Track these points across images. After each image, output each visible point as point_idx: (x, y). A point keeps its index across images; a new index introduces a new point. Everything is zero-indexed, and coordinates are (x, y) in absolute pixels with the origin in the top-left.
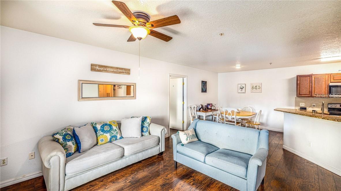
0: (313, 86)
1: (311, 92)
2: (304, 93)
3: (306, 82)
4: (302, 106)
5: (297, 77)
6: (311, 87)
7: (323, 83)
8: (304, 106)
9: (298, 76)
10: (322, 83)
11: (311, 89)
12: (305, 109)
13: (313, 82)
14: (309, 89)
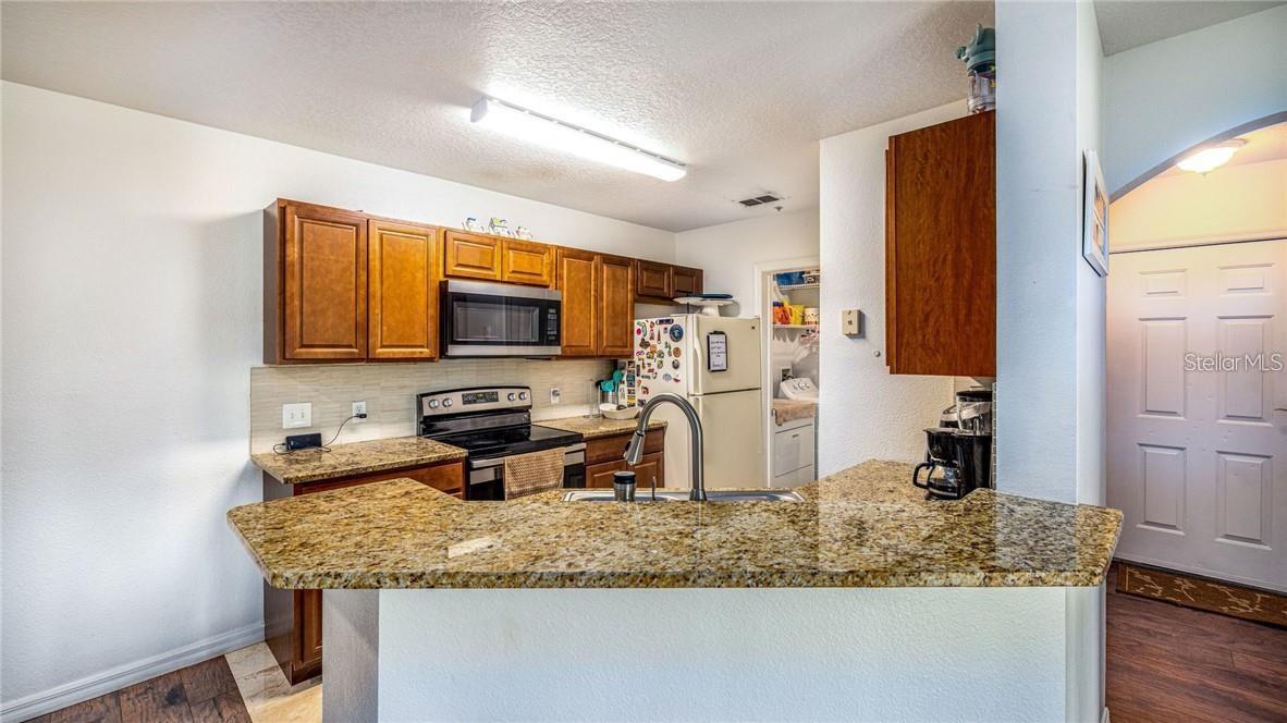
0: (376, 287)
1: (363, 328)
2: (330, 337)
3: (337, 262)
4: (298, 423)
5: (283, 211)
6: (362, 292)
7: (420, 275)
8: (307, 422)
9: (290, 203)
10: (414, 277)
11: (362, 306)
12: (314, 441)
13: (375, 264)
14: (352, 306)
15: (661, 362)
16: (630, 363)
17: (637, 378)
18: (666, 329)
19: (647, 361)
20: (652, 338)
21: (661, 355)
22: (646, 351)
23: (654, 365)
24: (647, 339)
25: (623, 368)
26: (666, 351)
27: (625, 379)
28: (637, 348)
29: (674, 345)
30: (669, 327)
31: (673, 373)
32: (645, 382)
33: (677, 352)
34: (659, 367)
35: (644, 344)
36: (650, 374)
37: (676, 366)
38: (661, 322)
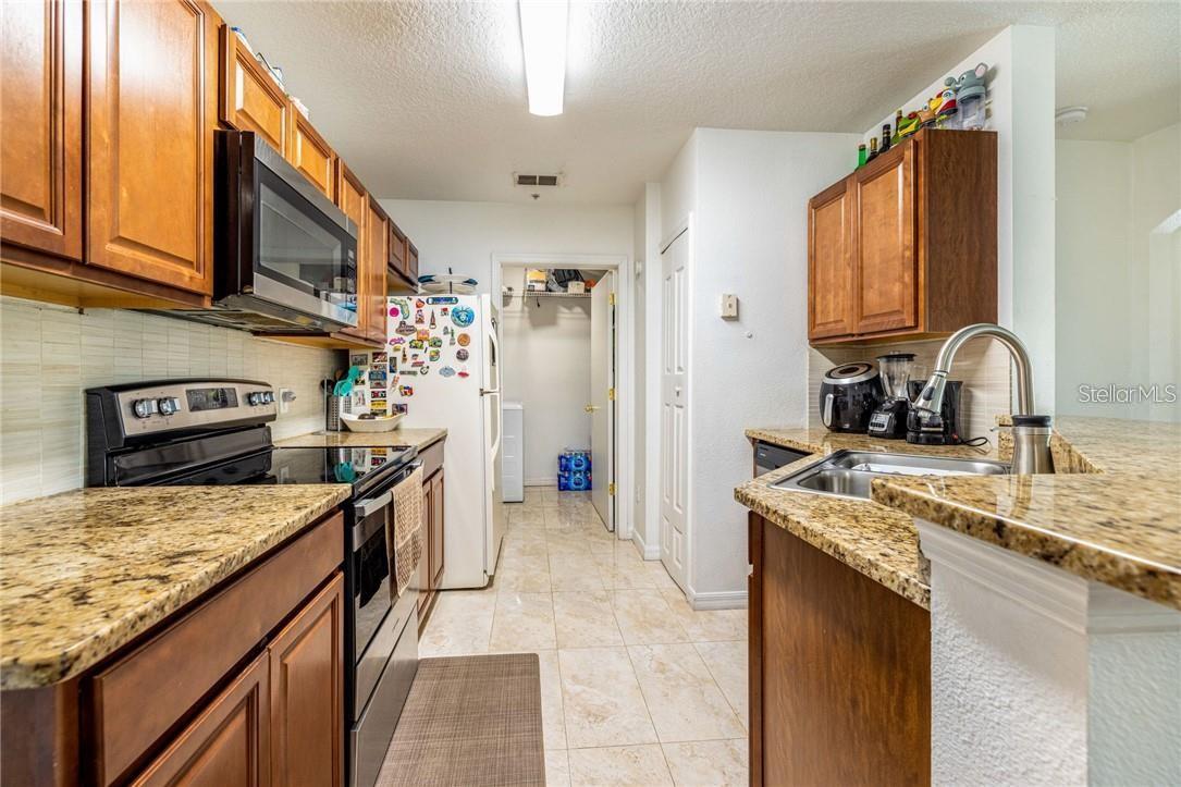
15: (437, 353)
16: (376, 355)
17: (390, 376)
18: (445, 310)
19: (410, 352)
20: (420, 321)
21: (436, 343)
22: (408, 339)
23: (423, 357)
24: (411, 321)
25: (363, 362)
26: (446, 339)
27: (365, 377)
28: (392, 334)
29: (459, 331)
30: (451, 308)
31: (458, 366)
32: (405, 381)
33: (464, 339)
34: (432, 358)
35: (404, 329)
36: (418, 369)
37: (462, 356)
38: (436, 300)
